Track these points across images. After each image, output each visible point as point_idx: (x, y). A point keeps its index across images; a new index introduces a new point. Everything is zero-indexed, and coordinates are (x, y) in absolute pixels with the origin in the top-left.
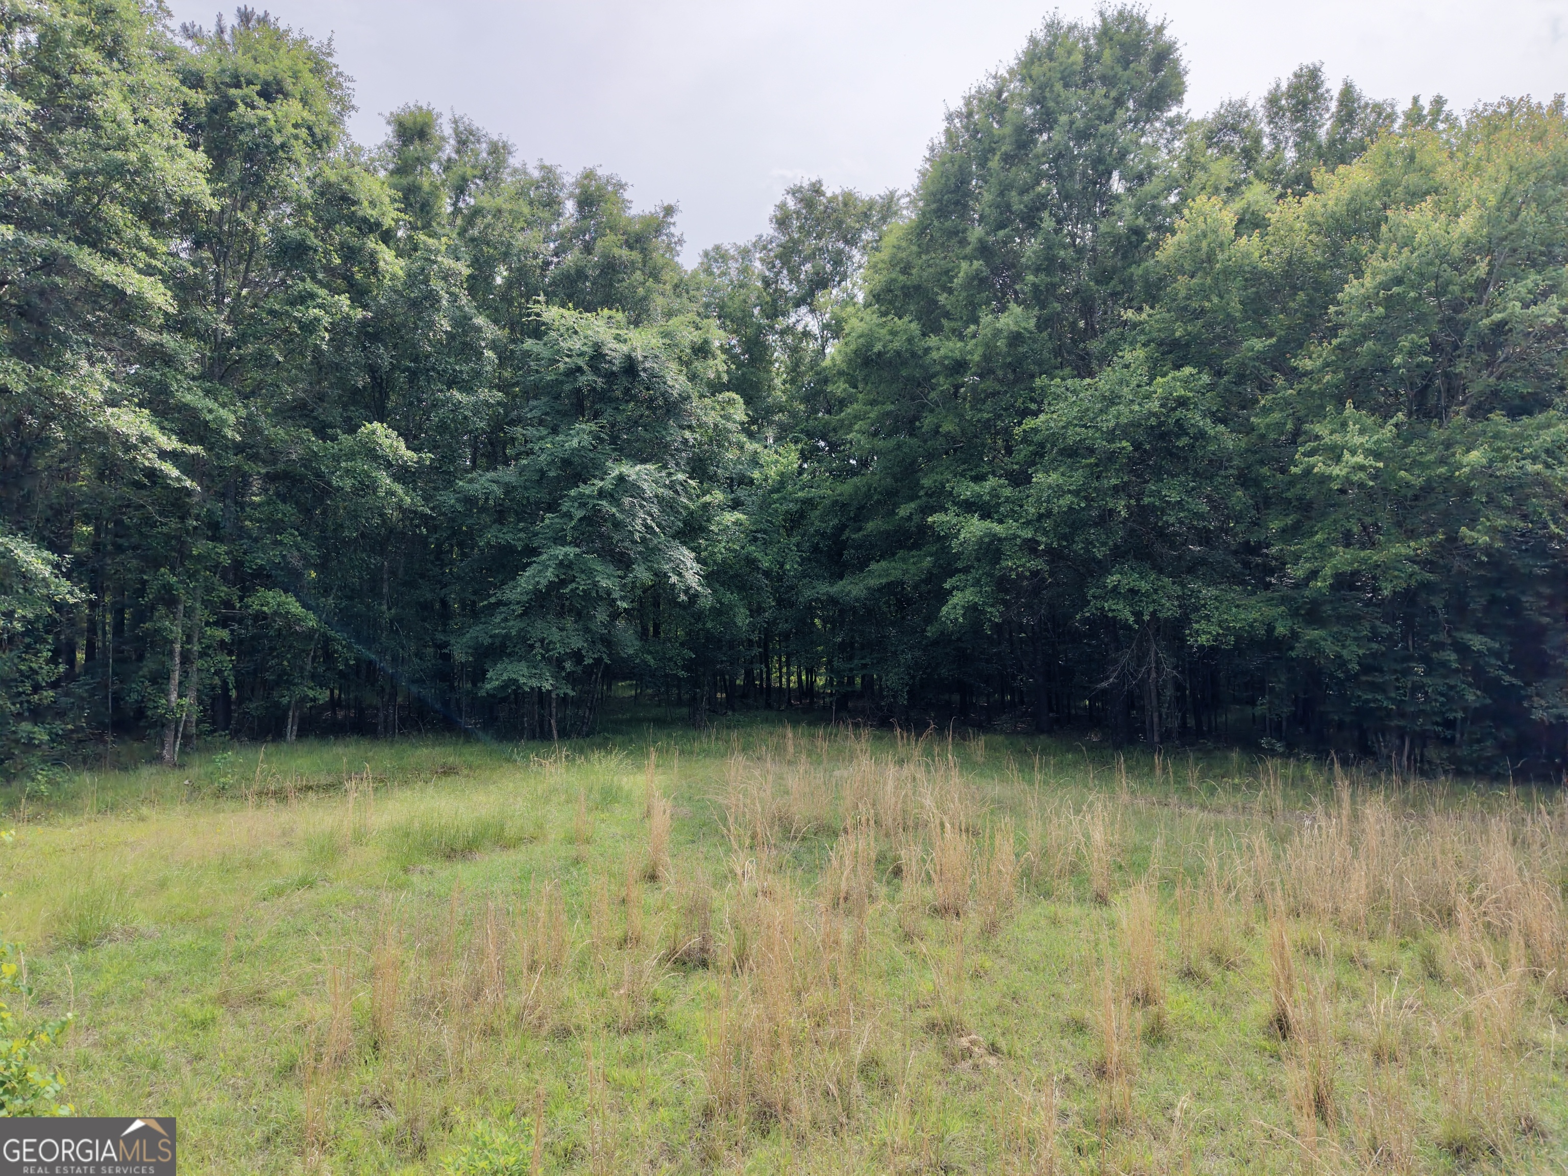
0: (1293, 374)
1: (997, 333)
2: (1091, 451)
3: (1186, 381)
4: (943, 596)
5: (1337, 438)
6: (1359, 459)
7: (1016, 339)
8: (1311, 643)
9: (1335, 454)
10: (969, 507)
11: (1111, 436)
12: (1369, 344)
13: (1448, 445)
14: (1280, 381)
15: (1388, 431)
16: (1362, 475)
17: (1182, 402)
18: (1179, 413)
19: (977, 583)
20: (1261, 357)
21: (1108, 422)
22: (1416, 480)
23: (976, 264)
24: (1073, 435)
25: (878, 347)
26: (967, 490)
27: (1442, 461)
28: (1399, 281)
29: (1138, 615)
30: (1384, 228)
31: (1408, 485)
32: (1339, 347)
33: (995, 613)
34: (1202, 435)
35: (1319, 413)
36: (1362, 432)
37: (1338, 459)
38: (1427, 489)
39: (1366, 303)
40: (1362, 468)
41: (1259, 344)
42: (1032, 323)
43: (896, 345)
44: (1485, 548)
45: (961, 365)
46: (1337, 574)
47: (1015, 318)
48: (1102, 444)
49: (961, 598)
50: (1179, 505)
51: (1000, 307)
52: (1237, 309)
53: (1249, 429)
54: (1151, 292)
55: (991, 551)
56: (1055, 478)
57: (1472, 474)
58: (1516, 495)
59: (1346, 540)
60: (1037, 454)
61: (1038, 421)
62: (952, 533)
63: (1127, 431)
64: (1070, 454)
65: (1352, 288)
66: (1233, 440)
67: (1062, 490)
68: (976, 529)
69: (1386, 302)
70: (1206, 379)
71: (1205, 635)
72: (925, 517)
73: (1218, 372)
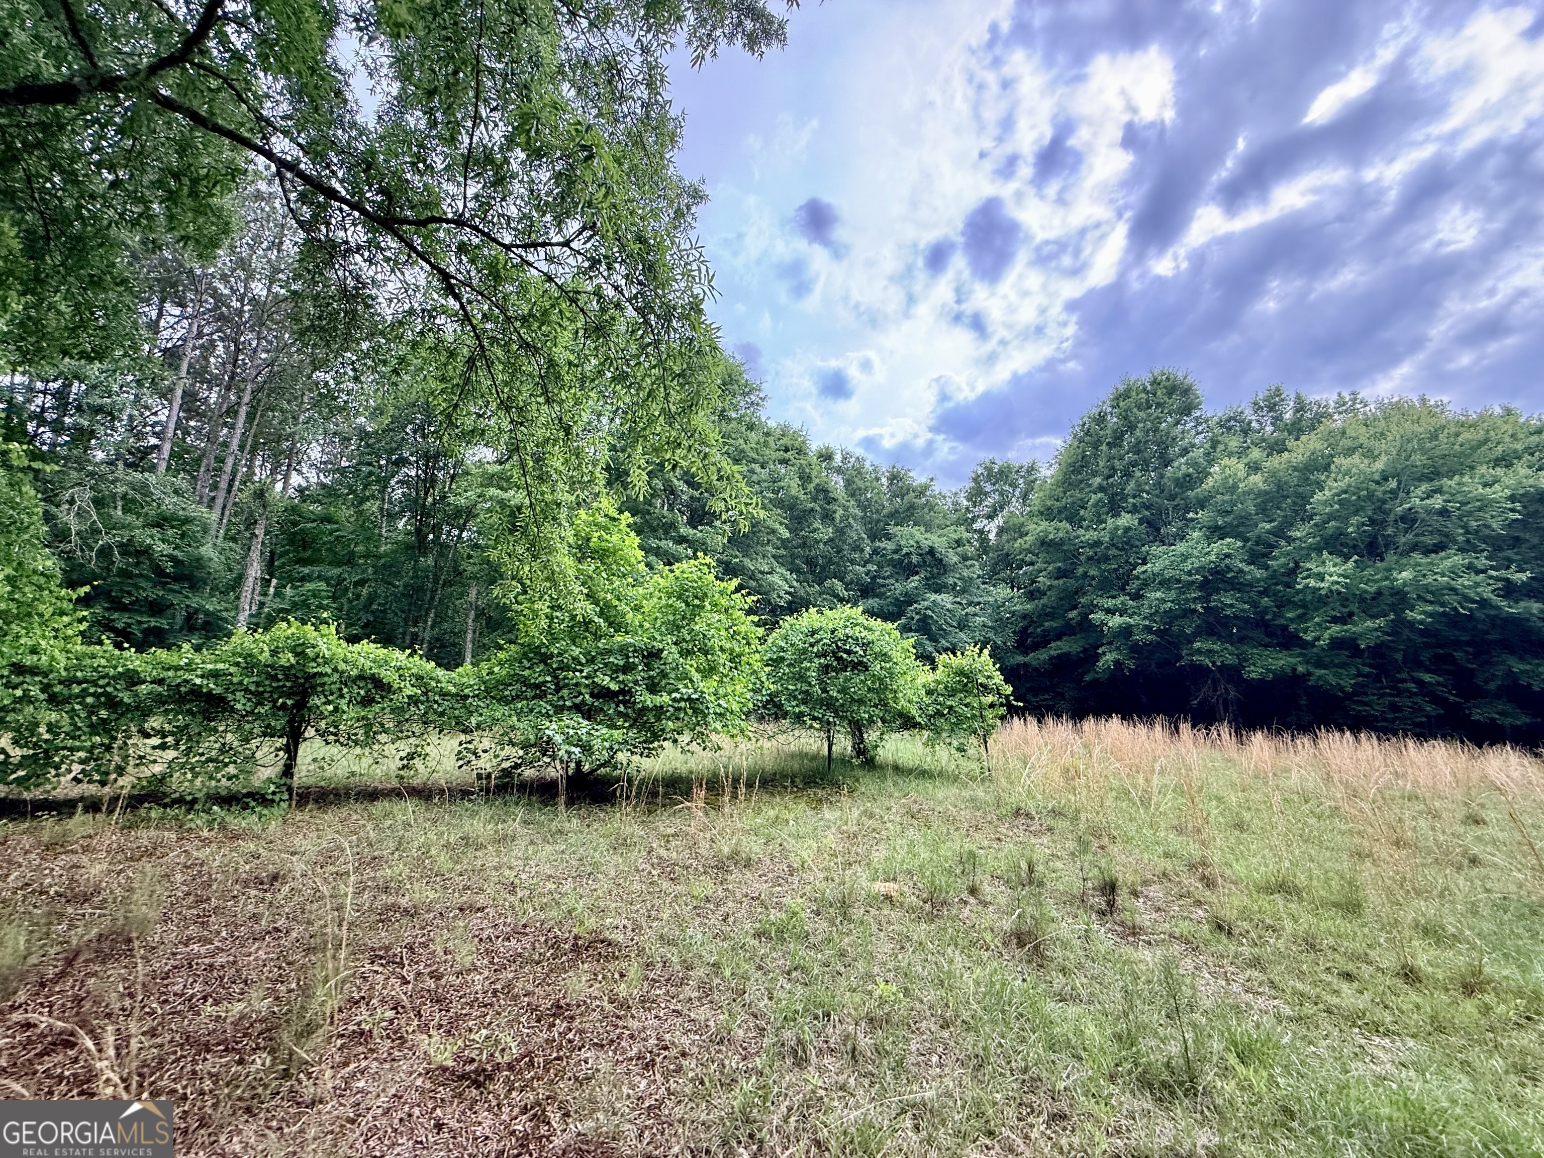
0: (1290, 540)
1: (1117, 528)
2: (1179, 581)
3: (1228, 545)
4: (1097, 656)
5: (1321, 569)
6: (1335, 578)
7: (1127, 529)
8: (1320, 677)
9: (1321, 577)
10: (1110, 611)
11: (1189, 573)
12: (1332, 523)
13: (1389, 570)
14: (1283, 543)
15: (1350, 564)
16: (1337, 587)
17: (1228, 556)
18: (1227, 561)
19: (1118, 649)
20: (1269, 532)
21: (1188, 566)
22: (1372, 589)
23: (1099, 495)
24: (1168, 574)
25: (1051, 536)
26: (1110, 603)
27: (1387, 578)
28: (1346, 492)
29: (1214, 663)
30: (1333, 467)
31: (1366, 592)
32: (1316, 525)
33: (1131, 664)
34: (1241, 571)
35: (1308, 558)
36: (1335, 565)
37: (1322, 580)
38: (1379, 593)
39: (1325, 503)
40: (1338, 583)
41: (1268, 526)
42: (1136, 522)
43: (1060, 535)
44: (1421, 622)
45: (1098, 543)
46: (1332, 638)
47: (1126, 520)
48: (1185, 578)
49: (1108, 658)
50: (1232, 606)
51: (1116, 515)
52: (1252, 509)
53: (1267, 568)
54: (1202, 504)
55: (1126, 631)
56: (1159, 594)
57: (1405, 584)
58: (1435, 594)
59: (1335, 620)
60: (1145, 584)
61: (1144, 568)
62: (1103, 624)
63: (1198, 571)
64: (1165, 583)
65: (1318, 496)
66: (1259, 573)
67: (1164, 601)
68: (1116, 621)
69: (1340, 502)
70: (1239, 544)
71: (1254, 672)
72: (1085, 616)
73: (1246, 540)
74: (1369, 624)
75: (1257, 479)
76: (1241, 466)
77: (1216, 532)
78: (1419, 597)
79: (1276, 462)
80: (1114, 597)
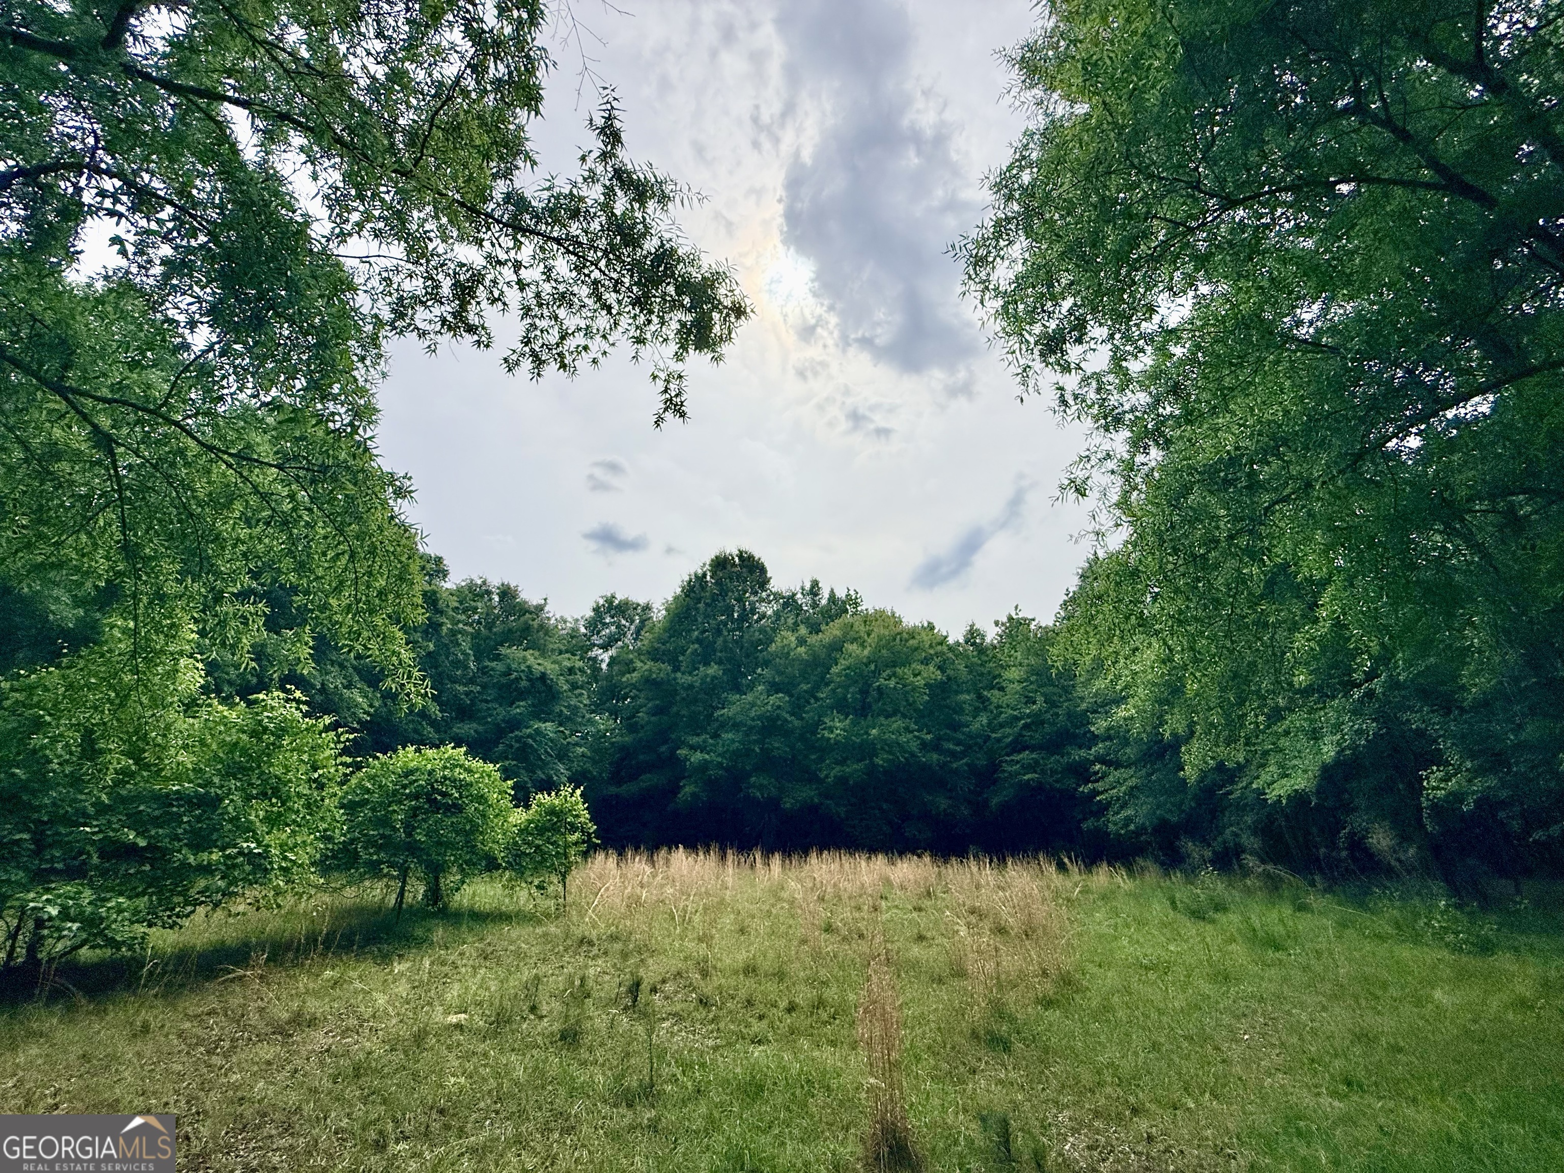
0: (817, 699)
1: (706, 676)
2: (745, 725)
3: (780, 699)
4: (678, 789)
5: (832, 724)
6: (839, 732)
7: (714, 678)
8: (827, 806)
9: (831, 730)
10: (693, 748)
11: (753, 719)
12: (840, 690)
13: (868, 727)
14: (812, 701)
15: (848, 721)
16: (840, 738)
17: (779, 707)
18: (778, 711)
19: (696, 782)
20: (805, 691)
21: (752, 713)
22: (858, 740)
23: (696, 646)
24: (739, 718)
25: (654, 676)
26: (694, 740)
27: (866, 733)
28: (849, 669)
29: (763, 796)
30: (844, 650)
31: (855, 742)
32: (831, 690)
33: (704, 796)
34: (786, 720)
35: (825, 714)
36: (840, 722)
37: (832, 732)
38: (861, 744)
39: (837, 675)
40: (840, 735)
41: (805, 687)
42: (721, 673)
43: (662, 675)
44: (882, 766)
45: (691, 687)
46: (835, 777)
47: (713, 670)
48: (749, 722)
49: (688, 789)
50: (778, 748)
51: (707, 664)
52: (797, 673)
53: (802, 719)
54: (766, 664)
55: (704, 766)
56: (730, 736)
57: (875, 738)
58: (889, 746)
59: (837, 763)
60: (723, 726)
61: (723, 711)
62: (686, 759)
63: (759, 718)
64: (736, 726)
65: (835, 670)
66: (797, 723)
67: (733, 741)
68: (697, 757)
69: (846, 675)
70: (787, 698)
71: (787, 804)
72: (673, 752)
73: (791, 696)
74: (855, 766)
75: (801, 650)
76: (793, 639)
77: (775, 688)
78: (882, 749)
79: (813, 639)
80: (698, 735)
